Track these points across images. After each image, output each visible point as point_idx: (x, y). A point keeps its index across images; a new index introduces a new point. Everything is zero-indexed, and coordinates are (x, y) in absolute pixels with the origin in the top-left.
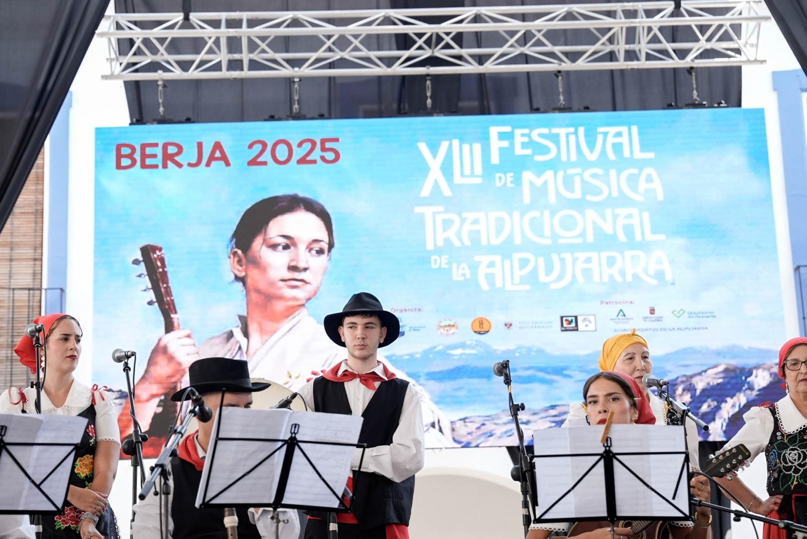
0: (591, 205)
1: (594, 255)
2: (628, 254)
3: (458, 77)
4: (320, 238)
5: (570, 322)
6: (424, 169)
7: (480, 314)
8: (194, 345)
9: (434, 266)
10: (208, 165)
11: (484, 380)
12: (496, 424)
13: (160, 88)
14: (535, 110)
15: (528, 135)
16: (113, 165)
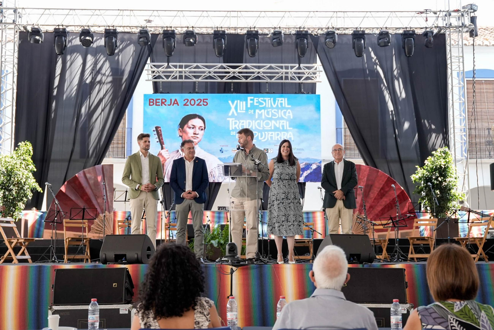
0: (273, 119)
1: (273, 133)
2: (282, 133)
3: (241, 83)
4: (202, 126)
5: (266, 150)
6: (230, 108)
9: (232, 134)
10: (173, 105)
13: (161, 84)
14: (260, 93)
15: (258, 100)
16: (148, 104)
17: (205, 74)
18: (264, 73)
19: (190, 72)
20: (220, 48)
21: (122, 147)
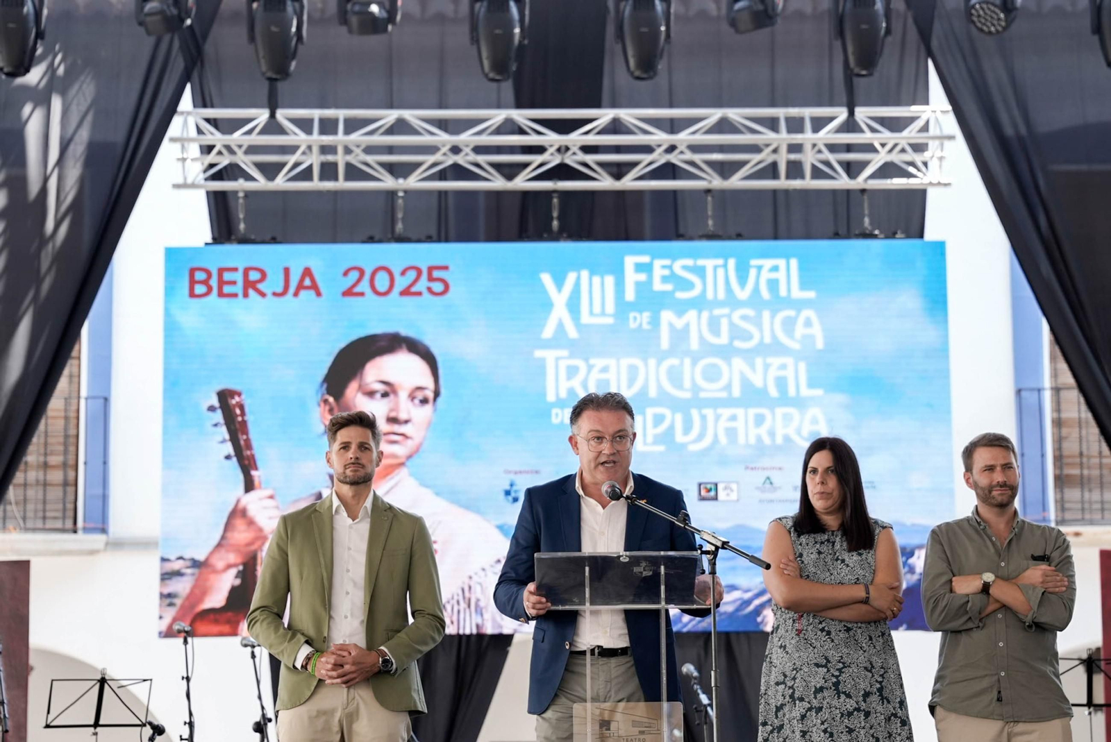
0: (739, 352)
1: (740, 412)
2: (780, 411)
3: (592, 193)
4: (424, 385)
5: (709, 491)
6: (548, 305)
8: (277, 507)
9: (555, 421)
10: (296, 294)
13: (241, 201)
14: (679, 236)
15: (670, 267)
16: (186, 291)
17: (437, 157)
18: (695, 148)
19: (369, 150)
20: (501, 43)
21: (65, 484)
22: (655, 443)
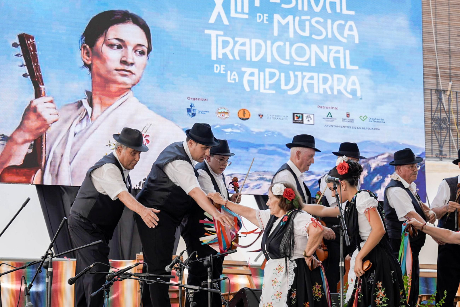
1: (315, 75)
2: (336, 76)
4: (142, 44)
5: (299, 118)
6: (212, 4)
7: (244, 107)
9: (215, 71)
11: (245, 151)
12: (250, 180)
22: (270, 88)
